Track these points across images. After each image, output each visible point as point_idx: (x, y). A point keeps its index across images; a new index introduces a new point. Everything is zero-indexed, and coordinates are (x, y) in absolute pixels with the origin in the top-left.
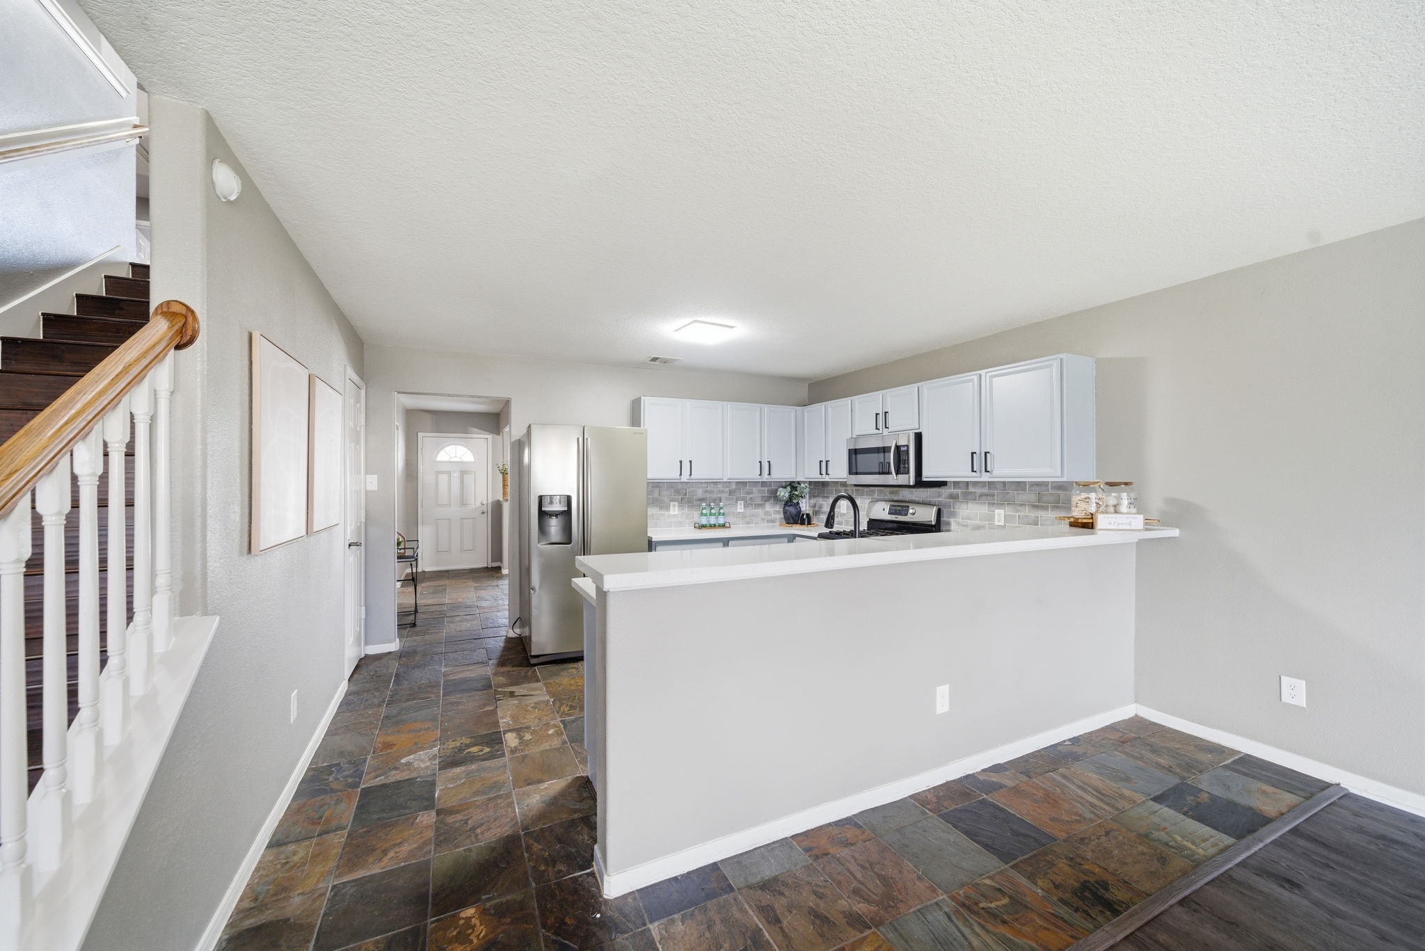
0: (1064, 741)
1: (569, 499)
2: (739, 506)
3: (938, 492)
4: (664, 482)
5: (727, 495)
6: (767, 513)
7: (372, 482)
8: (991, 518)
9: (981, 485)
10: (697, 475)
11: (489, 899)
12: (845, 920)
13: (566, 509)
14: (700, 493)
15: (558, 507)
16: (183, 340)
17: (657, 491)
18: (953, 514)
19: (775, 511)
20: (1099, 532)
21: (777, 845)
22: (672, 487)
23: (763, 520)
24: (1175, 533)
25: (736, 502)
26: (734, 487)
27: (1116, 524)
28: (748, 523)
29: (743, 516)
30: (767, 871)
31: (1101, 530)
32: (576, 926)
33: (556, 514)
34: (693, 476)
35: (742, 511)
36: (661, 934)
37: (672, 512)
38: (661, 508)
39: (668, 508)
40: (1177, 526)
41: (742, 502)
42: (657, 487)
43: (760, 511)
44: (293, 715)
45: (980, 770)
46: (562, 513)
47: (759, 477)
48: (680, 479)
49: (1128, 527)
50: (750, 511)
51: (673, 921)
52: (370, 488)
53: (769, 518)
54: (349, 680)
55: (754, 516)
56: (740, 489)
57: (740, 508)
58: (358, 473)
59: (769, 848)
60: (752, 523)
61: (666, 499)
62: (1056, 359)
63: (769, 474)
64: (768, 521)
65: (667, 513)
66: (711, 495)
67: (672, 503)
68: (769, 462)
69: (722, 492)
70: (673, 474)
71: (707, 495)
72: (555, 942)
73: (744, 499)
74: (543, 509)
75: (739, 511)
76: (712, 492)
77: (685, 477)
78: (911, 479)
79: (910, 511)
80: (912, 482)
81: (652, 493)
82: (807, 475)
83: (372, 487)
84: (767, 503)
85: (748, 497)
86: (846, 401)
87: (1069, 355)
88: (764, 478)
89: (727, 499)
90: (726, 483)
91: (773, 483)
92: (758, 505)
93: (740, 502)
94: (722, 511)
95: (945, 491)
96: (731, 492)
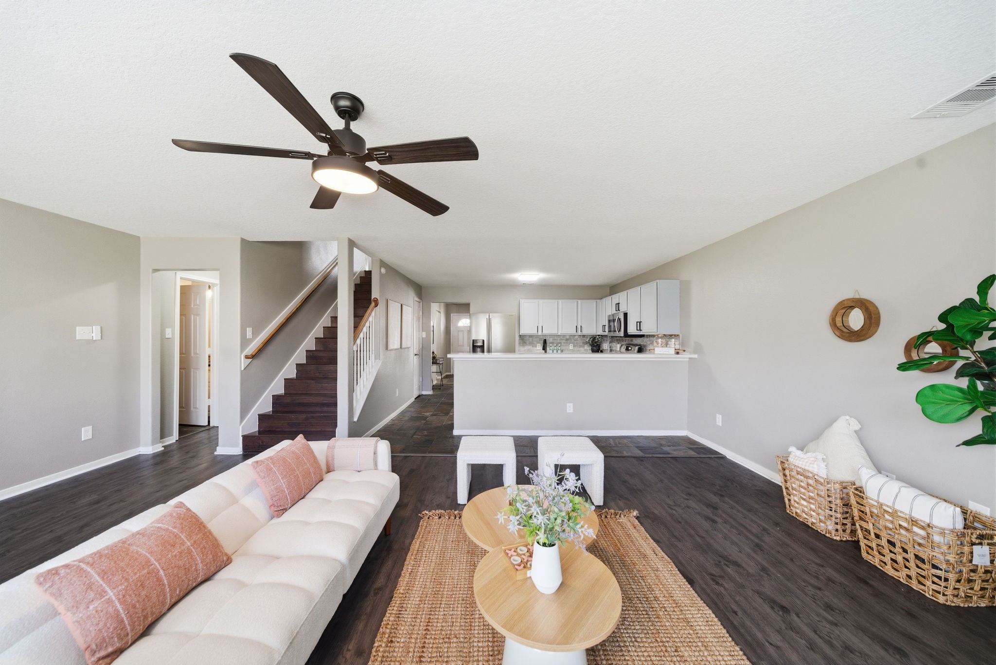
1: (483, 341)
3: (641, 339)
4: (534, 335)
5: (564, 341)
6: (585, 348)
7: (424, 335)
10: (545, 332)
15: (480, 344)
16: (376, 306)
17: (534, 338)
19: (588, 348)
22: (538, 337)
23: (583, 351)
24: (696, 356)
26: (568, 337)
27: (663, 351)
28: (576, 355)
29: (573, 351)
31: (656, 354)
33: (480, 347)
34: (543, 332)
35: (572, 348)
37: (538, 348)
38: (533, 346)
39: (536, 346)
40: (697, 353)
41: (572, 345)
43: (581, 349)
44: (397, 395)
46: (481, 346)
47: (576, 333)
48: (538, 334)
49: (668, 353)
50: (577, 349)
52: (423, 337)
53: (586, 351)
54: (415, 399)
55: (579, 351)
56: (568, 339)
57: (571, 347)
58: (419, 331)
60: (578, 355)
61: (535, 342)
62: (655, 282)
63: (581, 332)
65: (535, 348)
67: (538, 344)
68: (581, 326)
69: (562, 340)
70: (534, 332)
71: (555, 341)
73: (573, 343)
74: (475, 345)
75: (570, 348)
76: (557, 340)
77: (540, 333)
78: (622, 334)
79: (630, 348)
80: (622, 335)
81: (529, 340)
82: (600, 332)
83: (424, 336)
84: (586, 345)
85: (576, 342)
86: (610, 298)
87: (661, 280)
88: (579, 333)
89: (564, 343)
90: (564, 336)
91: (584, 336)
92: (580, 346)
93: (570, 344)
94: (559, 348)
95: (645, 339)
96: (567, 340)
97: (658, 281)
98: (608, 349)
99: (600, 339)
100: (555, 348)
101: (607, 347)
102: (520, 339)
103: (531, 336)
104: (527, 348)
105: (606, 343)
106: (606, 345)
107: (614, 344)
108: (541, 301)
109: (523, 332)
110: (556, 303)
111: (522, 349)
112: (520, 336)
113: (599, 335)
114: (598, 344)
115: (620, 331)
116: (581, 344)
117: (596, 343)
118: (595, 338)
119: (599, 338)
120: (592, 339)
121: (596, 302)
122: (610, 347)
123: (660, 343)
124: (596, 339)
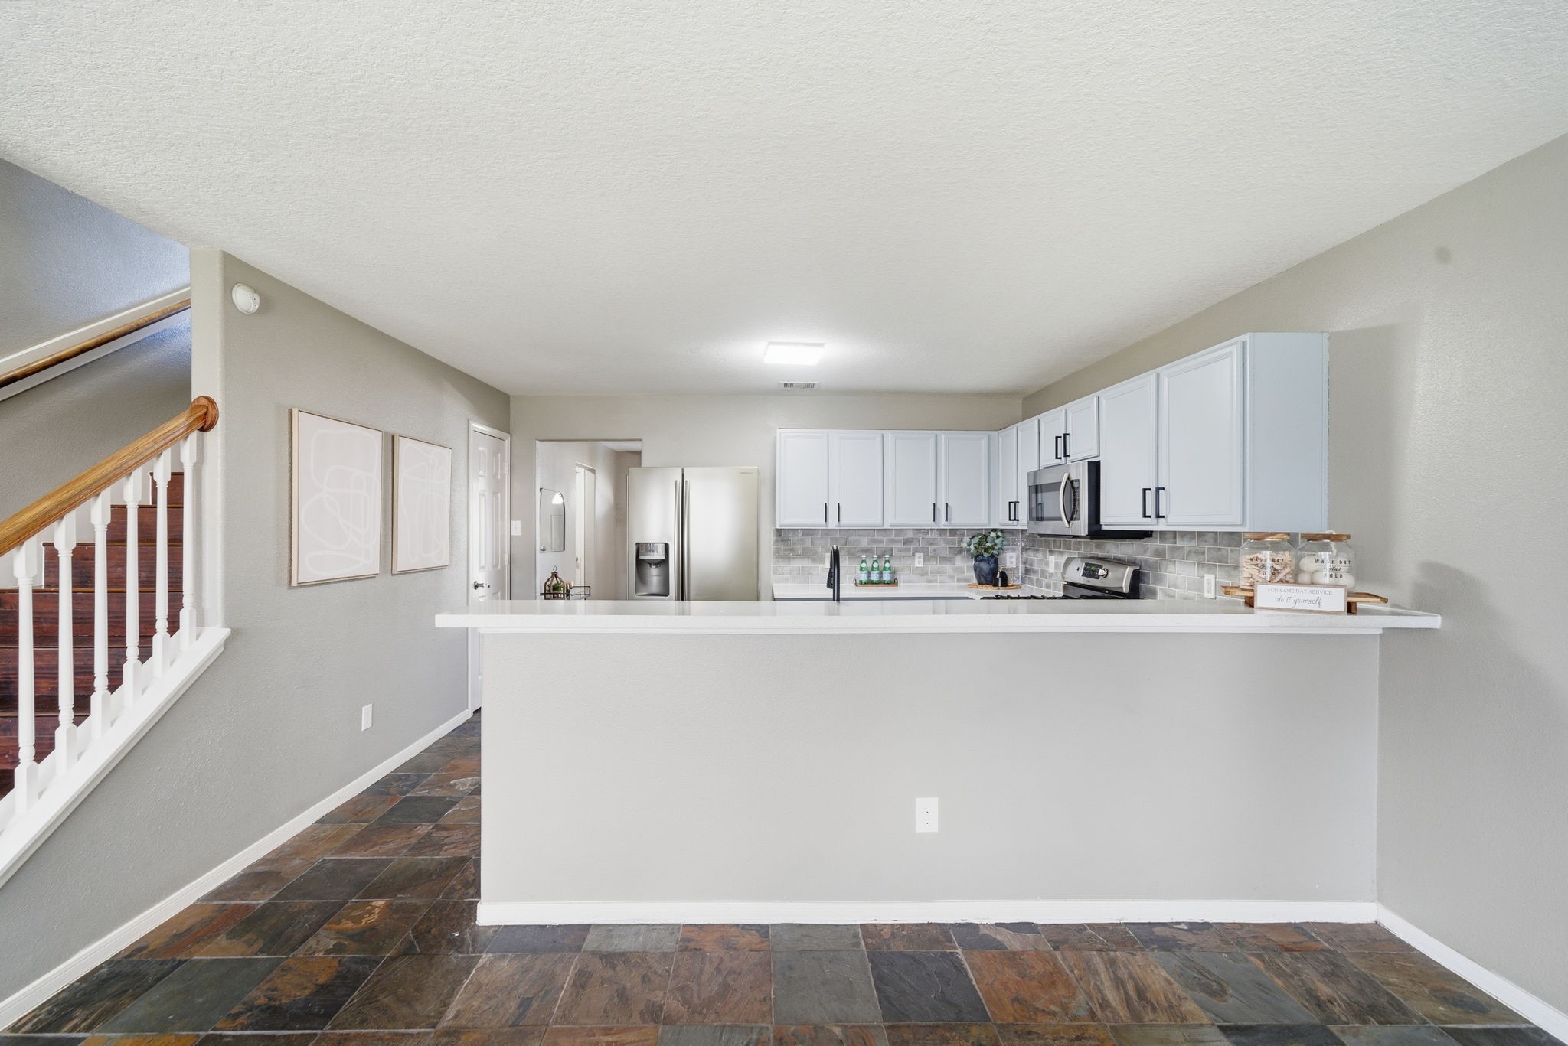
0: (1179, 923)
1: (666, 546)
2: (917, 560)
3: (1145, 546)
4: (819, 529)
5: (901, 546)
6: (958, 570)
7: (516, 528)
8: (1199, 587)
9: (1188, 536)
10: (847, 520)
11: (401, 898)
12: (643, 1008)
13: (663, 558)
14: (864, 543)
15: (659, 555)
17: (808, 540)
18: (1159, 579)
19: (966, 566)
20: (1259, 612)
21: (662, 927)
22: (827, 535)
23: (952, 578)
24: (1434, 622)
25: (914, 554)
26: (910, 535)
27: (1292, 600)
28: (930, 581)
29: (923, 572)
30: (625, 945)
31: (1261, 608)
32: (435, 936)
33: (656, 564)
34: (842, 522)
35: (921, 565)
36: (485, 963)
38: (814, 560)
39: (822, 560)
40: (1439, 612)
41: (922, 555)
42: (807, 535)
43: (947, 566)
44: (366, 724)
45: (993, 922)
46: (660, 562)
47: (933, 523)
48: (827, 526)
49: (1315, 607)
50: (933, 566)
51: (504, 957)
52: (513, 533)
53: (961, 576)
55: (939, 572)
56: (913, 540)
57: (919, 561)
58: (501, 519)
59: (652, 927)
60: (936, 581)
61: (819, 550)
62: (1235, 344)
63: (947, 520)
64: (958, 580)
65: (820, 566)
66: (880, 545)
68: (947, 504)
69: (893, 541)
70: (816, 520)
71: (874, 546)
72: (411, 942)
73: (925, 551)
74: (641, 557)
75: (917, 565)
76: (881, 542)
77: (833, 524)
78: (1082, 526)
79: (1101, 572)
80: (1084, 532)
81: (802, 542)
82: (1001, 520)
83: (517, 531)
84: (959, 557)
85: (931, 548)
86: (1033, 422)
87: (1258, 335)
88: (942, 523)
89: (900, 550)
90: (900, 531)
91: (953, 532)
92: (944, 560)
93: (917, 555)
94: (887, 565)
95: (1151, 545)
96: (906, 542)
97: (1246, 337)
98: (1017, 568)
99: (998, 541)
100: (875, 565)
101: (1014, 560)
102: (777, 541)
103: (808, 532)
104: (796, 564)
105: (1013, 550)
106: (1014, 555)
107: (1036, 558)
108: (836, 435)
109: (785, 520)
110: (879, 439)
111: (785, 567)
112: (779, 532)
113: (995, 530)
114: (992, 556)
115: (1073, 516)
116: (946, 554)
117: (986, 550)
118: (986, 537)
119: (998, 537)
120: (977, 540)
121: (989, 436)
122: (1025, 563)
123: (1269, 563)
124: (989, 539)
